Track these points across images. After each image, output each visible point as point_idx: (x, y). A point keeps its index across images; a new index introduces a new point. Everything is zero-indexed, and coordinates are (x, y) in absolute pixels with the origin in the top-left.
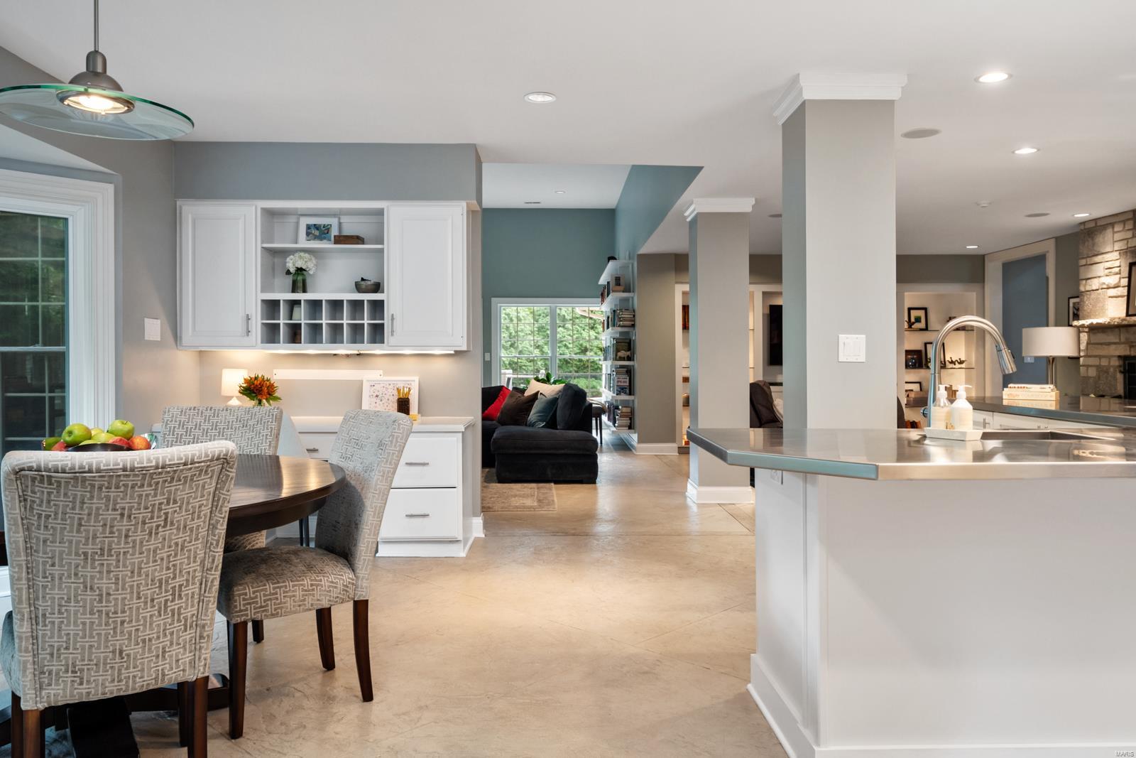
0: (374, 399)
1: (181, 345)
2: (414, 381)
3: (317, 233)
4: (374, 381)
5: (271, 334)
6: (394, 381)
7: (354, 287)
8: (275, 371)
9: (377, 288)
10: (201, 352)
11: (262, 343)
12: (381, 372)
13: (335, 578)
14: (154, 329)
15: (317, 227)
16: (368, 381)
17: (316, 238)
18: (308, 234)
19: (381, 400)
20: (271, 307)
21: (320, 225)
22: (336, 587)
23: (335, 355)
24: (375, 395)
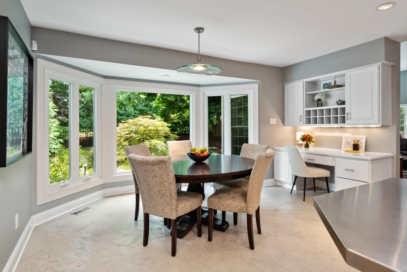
0: (347, 144)
1: (285, 125)
2: (363, 137)
3: (326, 86)
4: (348, 137)
5: (308, 122)
6: (355, 137)
7: (336, 103)
8: (315, 133)
9: (343, 103)
10: (294, 127)
11: (305, 124)
12: (350, 134)
13: (238, 204)
14: (274, 121)
15: (326, 84)
16: (344, 137)
17: (326, 88)
18: (324, 87)
19: (349, 144)
20: (308, 113)
21: (328, 83)
22: (238, 207)
23: (333, 127)
24: (347, 142)
